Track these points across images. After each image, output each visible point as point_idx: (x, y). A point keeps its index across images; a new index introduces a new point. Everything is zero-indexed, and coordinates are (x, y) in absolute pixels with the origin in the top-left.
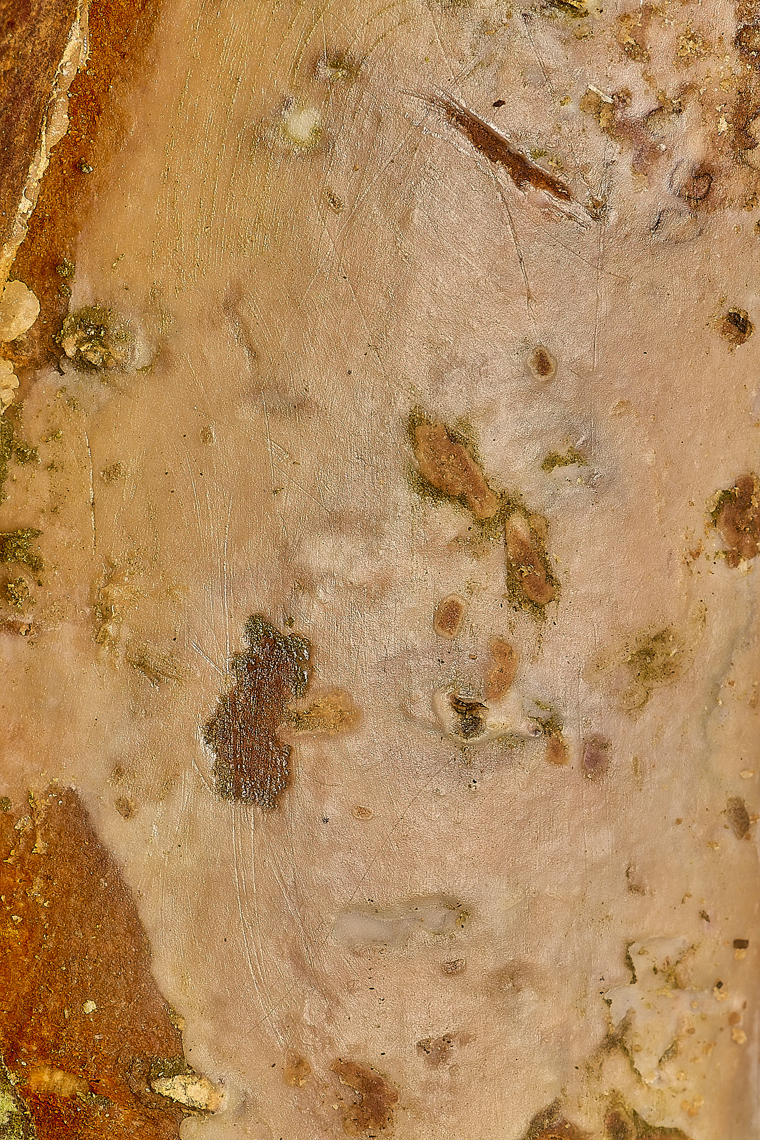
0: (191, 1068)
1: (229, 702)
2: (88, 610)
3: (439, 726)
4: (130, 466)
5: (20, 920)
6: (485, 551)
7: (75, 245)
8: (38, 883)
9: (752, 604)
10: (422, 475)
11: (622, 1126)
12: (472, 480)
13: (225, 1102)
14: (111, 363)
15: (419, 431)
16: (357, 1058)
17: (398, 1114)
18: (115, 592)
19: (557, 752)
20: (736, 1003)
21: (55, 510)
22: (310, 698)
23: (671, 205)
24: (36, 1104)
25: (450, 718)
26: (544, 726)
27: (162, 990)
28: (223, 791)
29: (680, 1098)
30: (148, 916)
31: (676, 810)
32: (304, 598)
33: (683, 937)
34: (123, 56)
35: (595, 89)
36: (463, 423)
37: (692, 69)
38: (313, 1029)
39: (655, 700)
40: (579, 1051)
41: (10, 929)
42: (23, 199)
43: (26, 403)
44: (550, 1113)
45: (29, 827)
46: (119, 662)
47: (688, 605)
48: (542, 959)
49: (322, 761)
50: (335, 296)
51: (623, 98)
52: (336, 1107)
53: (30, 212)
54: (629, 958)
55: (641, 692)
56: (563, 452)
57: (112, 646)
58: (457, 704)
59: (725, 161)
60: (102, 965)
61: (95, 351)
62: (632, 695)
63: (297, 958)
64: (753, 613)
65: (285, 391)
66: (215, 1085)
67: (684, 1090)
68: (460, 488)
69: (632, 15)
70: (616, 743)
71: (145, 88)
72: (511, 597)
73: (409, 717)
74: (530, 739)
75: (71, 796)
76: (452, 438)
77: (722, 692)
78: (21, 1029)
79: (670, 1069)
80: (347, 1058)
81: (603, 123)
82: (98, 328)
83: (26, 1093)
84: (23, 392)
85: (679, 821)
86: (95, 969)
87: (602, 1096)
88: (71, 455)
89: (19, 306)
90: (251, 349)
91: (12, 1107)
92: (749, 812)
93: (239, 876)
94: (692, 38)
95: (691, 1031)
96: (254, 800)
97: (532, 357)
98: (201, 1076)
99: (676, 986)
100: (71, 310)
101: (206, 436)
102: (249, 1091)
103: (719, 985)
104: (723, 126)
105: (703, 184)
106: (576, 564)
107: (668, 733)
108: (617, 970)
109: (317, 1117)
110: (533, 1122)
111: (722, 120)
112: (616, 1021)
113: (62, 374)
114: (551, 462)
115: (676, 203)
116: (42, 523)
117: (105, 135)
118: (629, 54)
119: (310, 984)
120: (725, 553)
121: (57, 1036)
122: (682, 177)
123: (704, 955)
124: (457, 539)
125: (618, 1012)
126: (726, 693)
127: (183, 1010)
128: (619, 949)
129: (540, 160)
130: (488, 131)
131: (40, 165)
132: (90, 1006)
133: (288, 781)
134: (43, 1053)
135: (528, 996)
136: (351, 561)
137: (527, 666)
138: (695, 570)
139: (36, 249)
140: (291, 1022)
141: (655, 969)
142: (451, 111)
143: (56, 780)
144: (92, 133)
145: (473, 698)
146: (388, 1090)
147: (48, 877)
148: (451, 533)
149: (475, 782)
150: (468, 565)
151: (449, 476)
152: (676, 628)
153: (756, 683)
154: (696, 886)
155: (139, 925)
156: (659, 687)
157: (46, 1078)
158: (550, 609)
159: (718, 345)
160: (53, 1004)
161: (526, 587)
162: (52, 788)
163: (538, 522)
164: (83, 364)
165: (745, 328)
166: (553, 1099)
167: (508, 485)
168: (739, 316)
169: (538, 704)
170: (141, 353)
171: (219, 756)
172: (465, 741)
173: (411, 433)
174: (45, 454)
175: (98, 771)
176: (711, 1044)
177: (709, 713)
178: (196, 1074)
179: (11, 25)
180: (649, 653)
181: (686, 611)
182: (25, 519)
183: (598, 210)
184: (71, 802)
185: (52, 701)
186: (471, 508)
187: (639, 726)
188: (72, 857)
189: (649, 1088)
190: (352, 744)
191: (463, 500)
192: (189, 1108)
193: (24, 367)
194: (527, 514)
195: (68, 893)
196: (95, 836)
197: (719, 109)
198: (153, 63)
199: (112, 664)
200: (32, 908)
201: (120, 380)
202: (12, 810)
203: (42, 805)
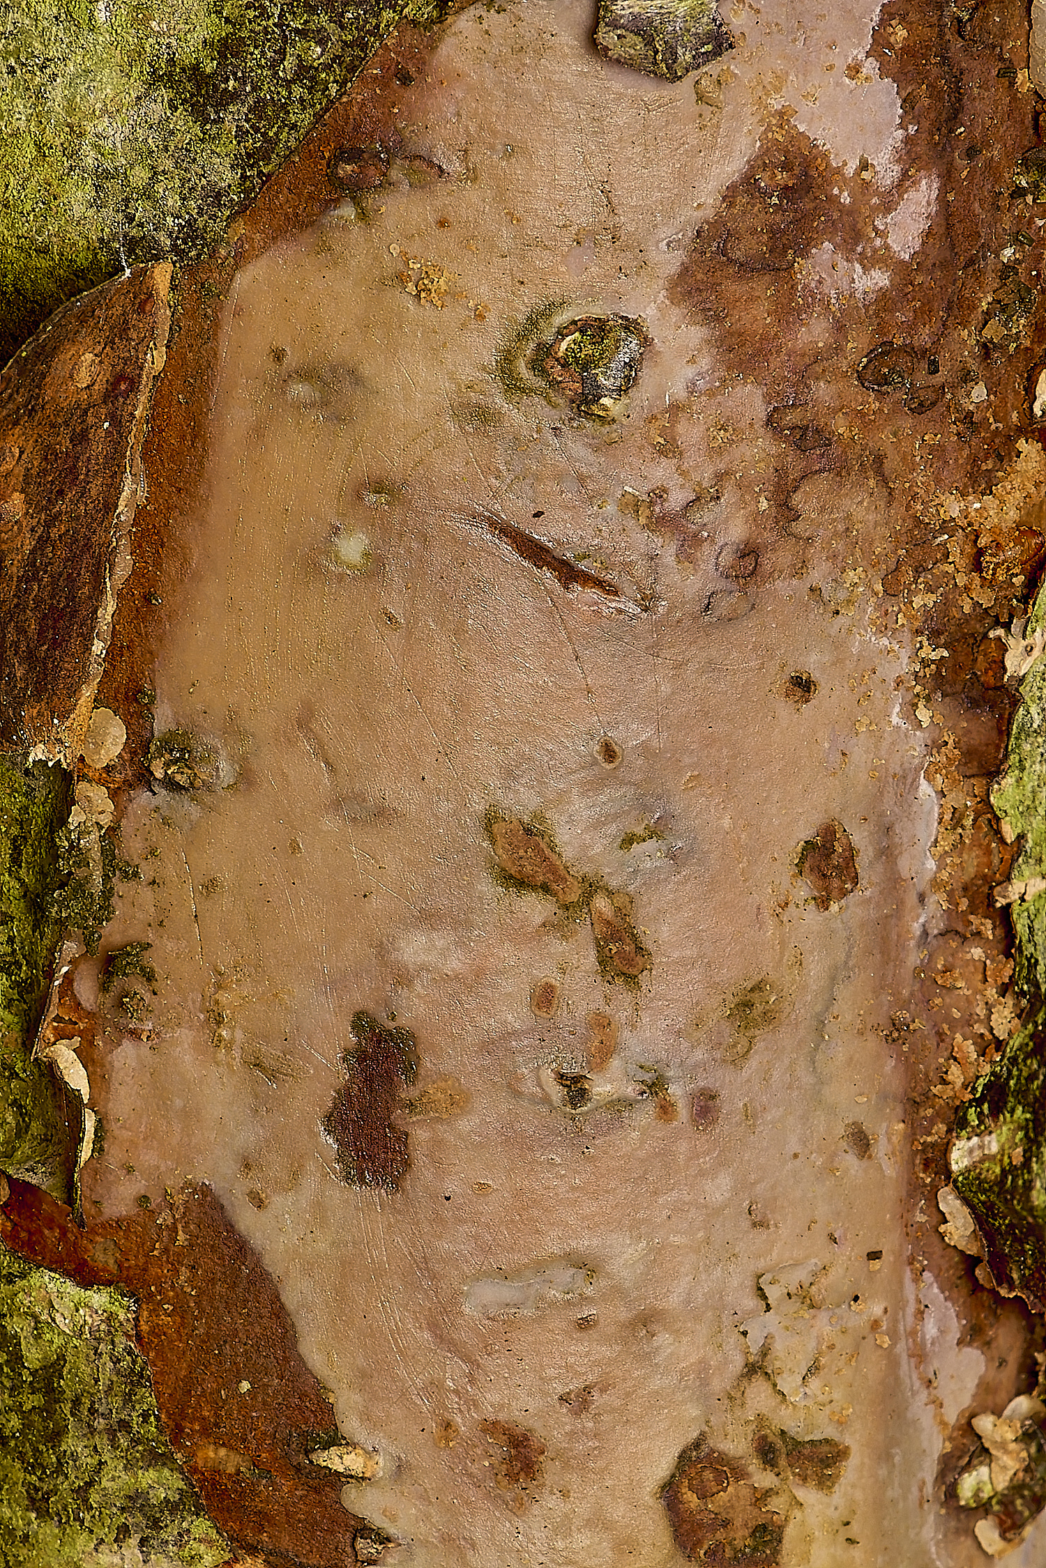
0: (345, 1439)
1: (345, 1097)
2: (202, 1016)
3: (546, 1100)
4: (226, 877)
5: (171, 1308)
6: (574, 933)
7: (153, 671)
8: (184, 1273)
9: (849, 939)
10: (503, 870)
11: (771, 1447)
12: (553, 870)
13: (381, 1466)
14: (198, 783)
15: (495, 828)
16: (502, 1417)
17: (548, 1466)
18: (224, 997)
19: (666, 1110)
20: (877, 1310)
21: (161, 924)
22: (420, 1085)
23: (719, 587)
24: (204, 1480)
25: (557, 1093)
26: (650, 1087)
27: (310, 1365)
28: (347, 1178)
29: (827, 1410)
30: (290, 1299)
31: (793, 1146)
32: (404, 992)
33: (813, 1261)
34: (179, 490)
35: (630, 490)
36: (539, 817)
37: (727, 458)
38: (456, 1392)
39: (759, 1045)
40: (718, 1384)
41: (163, 1317)
42: (96, 641)
43: (124, 822)
44: (697, 1445)
45: (170, 1221)
46: (237, 1064)
47: (782, 953)
48: (673, 1301)
49: (438, 1143)
50: (401, 709)
51: (660, 494)
52: (487, 1464)
53: (104, 652)
54: (760, 1289)
55: (744, 1042)
56: (639, 830)
57: (229, 1048)
58: (561, 1079)
59: (768, 536)
60: (252, 1346)
61: (182, 773)
62: (734, 1046)
63: (433, 1327)
64: (851, 947)
65: (364, 800)
66: (369, 1454)
67: (832, 1401)
68: (540, 878)
69: (659, 416)
70: (724, 1093)
71: (203, 522)
72: (604, 972)
73: (517, 1094)
74: (638, 1101)
75: (205, 1190)
76: (528, 831)
77: (827, 1027)
78: (183, 1410)
79: (815, 1384)
80: (492, 1418)
81: (643, 521)
82: (182, 750)
83: (194, 1470)
84: (120, 813)
85: (796, 1156)
86: (246, 1351)
87: (747, 1422)
88: (170, 872)
89: (106, 734)
90: (327, 763)
91: (181, 1485)
92: (868, 1132)
93: (371, 1257)
94: (722, 428)
95: (831, 1347)
96: (378, 1184)
97: (597, 748)
98: (355, 1446)
99: (812, 1306)
100: (156, 734)
101: (295, 848)
102: (403, 1456)
103: (856, 1299)
104: (764, 505)
105: (749, 563)
106: (665, 932)
107: (776, 1074)
108: (751, 1302)
109: (470, 1475)
110: (679, 1457)
111: (762, 499)
112: (754, 1350)
113: (155, 794)
114: (628, 841)
115: (722, 584)
116: (151, 936)
117: (171, 567)
118: (661, 452)
119: (449, 1351)
120: (814, 899)
121: (217, 1416)
122: (726, 559)
123: (835, 1274)
124: (544, 925)
125: (755, 1342)
126: (831, 1027)
127: (332, 1384)
128: (750, 1283)
129: (585, 562)
130: (532, 540)
131: (109, 608)
132: (245, 1386)
133: (407, 1164)
134: (205, 1432)
135: (664, 1339)
136: (444, 953)
137: (626, 1034)
138: (785, 919)
139: (118, 676)
140: (435, 1387)
141: (789, 1294)
142: (493, 524)
143: (190, 1177)
144: (158, 564)
145: (577, 1070)
146: (534, 1443)
147: (193, 1267)
148: (538, 920)
149: (587, 1148)
150: (558, 947)
151: (529, 867)
152: (773, 976)
153: (862, 1012)
154: (822, 1211)
155: (282, 1307)
156: (762, 1036)
157: (212, 1454)
158: (644, 978)
159: (784, 709)
160: (210, 1386)
161: (617, 961)
162: (188, 1184)
163: (620, 900)
164: (171, 784)
165: (809, 688)
166: (698, 1432)
167: (587, 869)
168: (801, 679)
169: (641, 1067)
170: (226, 770)
171: (340, 1144)
172: (573, 1111)
173: (488, 831)
174: (146, 872)
175: (229, 1167)
176: (855, 1353)
177: (816, 1049)
178: (352, 1445)
179: (61, 493)
180: (748, 1005)
181: (781, 960)
182: (134, 933)
183: (647, 602)
184: (206, 1196)
185: (178, 1103)
186: (555, 895)
187: (745, 1074)
188: (212, 1246)
189: (794, 1406)
190: (465, 1125)
191: (546, 889)
192: (347, 1477)
193: (119, 788)
194: (610, 893)
195: (213, 1281)
196: (232, 1226)
197: (757, 489)
198: (208, 497)
199: (229, 1066)
200: (181, 1296)
201: (208, 799)
202: (153, 1206)
203: (179, 1199)
